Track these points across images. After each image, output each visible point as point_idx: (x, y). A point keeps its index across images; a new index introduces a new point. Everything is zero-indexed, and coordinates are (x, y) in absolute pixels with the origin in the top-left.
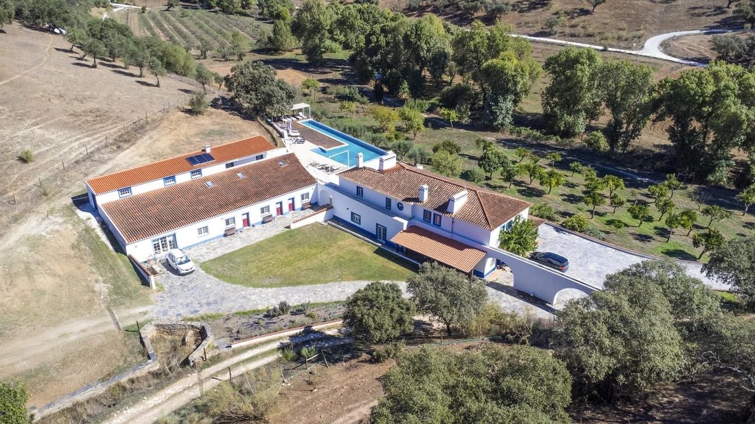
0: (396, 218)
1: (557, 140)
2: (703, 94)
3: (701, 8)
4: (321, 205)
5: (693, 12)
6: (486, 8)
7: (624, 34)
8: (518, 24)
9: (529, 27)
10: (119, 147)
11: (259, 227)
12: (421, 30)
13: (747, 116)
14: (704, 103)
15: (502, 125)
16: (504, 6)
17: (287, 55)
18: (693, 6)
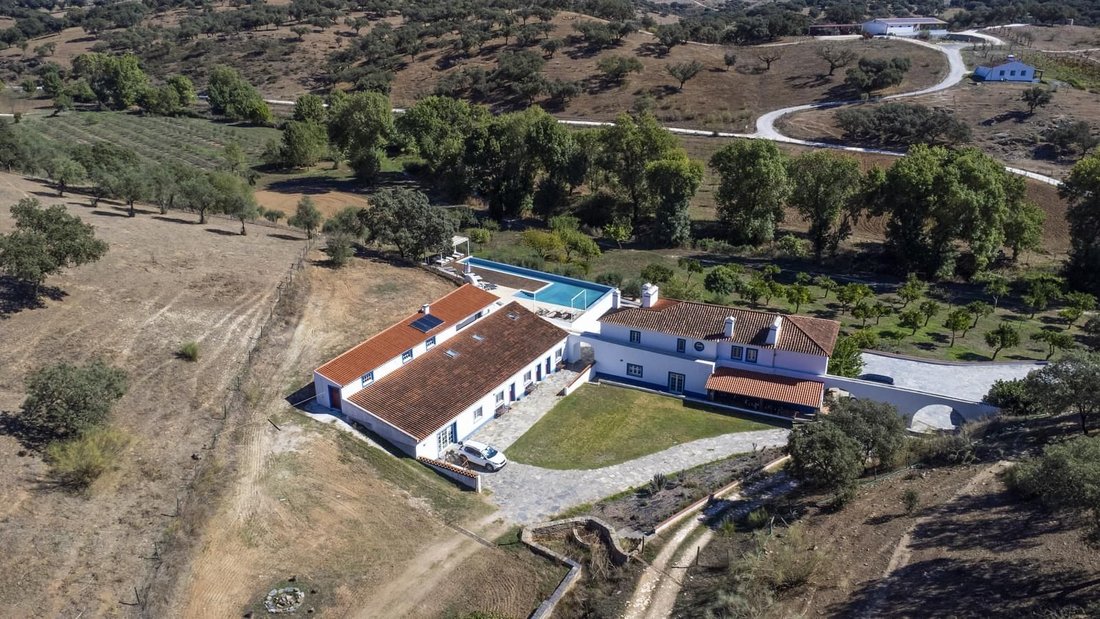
0: (698, 361)
1: (751, 250)
2: (925, 183)
3: (799, 77)
4: (574, 362)
5: (792, 83)
6: (550, 89)
7: (729, 114)
8: (594, 109)
9: (611, 112)
10: (287, 323)
11: (524, 399)
12: (551, 129)
13: (978, 201)
14: (928, 192)
15: (681, 238)
16: (573, 86)
17: (312, 172)
18: (790, 76)
